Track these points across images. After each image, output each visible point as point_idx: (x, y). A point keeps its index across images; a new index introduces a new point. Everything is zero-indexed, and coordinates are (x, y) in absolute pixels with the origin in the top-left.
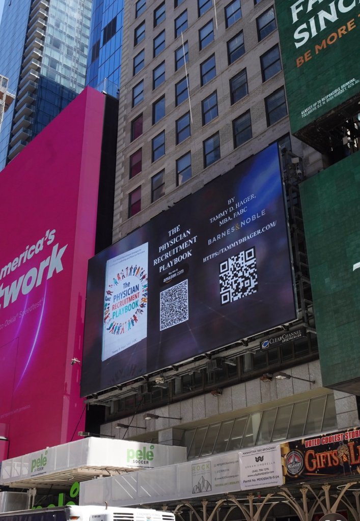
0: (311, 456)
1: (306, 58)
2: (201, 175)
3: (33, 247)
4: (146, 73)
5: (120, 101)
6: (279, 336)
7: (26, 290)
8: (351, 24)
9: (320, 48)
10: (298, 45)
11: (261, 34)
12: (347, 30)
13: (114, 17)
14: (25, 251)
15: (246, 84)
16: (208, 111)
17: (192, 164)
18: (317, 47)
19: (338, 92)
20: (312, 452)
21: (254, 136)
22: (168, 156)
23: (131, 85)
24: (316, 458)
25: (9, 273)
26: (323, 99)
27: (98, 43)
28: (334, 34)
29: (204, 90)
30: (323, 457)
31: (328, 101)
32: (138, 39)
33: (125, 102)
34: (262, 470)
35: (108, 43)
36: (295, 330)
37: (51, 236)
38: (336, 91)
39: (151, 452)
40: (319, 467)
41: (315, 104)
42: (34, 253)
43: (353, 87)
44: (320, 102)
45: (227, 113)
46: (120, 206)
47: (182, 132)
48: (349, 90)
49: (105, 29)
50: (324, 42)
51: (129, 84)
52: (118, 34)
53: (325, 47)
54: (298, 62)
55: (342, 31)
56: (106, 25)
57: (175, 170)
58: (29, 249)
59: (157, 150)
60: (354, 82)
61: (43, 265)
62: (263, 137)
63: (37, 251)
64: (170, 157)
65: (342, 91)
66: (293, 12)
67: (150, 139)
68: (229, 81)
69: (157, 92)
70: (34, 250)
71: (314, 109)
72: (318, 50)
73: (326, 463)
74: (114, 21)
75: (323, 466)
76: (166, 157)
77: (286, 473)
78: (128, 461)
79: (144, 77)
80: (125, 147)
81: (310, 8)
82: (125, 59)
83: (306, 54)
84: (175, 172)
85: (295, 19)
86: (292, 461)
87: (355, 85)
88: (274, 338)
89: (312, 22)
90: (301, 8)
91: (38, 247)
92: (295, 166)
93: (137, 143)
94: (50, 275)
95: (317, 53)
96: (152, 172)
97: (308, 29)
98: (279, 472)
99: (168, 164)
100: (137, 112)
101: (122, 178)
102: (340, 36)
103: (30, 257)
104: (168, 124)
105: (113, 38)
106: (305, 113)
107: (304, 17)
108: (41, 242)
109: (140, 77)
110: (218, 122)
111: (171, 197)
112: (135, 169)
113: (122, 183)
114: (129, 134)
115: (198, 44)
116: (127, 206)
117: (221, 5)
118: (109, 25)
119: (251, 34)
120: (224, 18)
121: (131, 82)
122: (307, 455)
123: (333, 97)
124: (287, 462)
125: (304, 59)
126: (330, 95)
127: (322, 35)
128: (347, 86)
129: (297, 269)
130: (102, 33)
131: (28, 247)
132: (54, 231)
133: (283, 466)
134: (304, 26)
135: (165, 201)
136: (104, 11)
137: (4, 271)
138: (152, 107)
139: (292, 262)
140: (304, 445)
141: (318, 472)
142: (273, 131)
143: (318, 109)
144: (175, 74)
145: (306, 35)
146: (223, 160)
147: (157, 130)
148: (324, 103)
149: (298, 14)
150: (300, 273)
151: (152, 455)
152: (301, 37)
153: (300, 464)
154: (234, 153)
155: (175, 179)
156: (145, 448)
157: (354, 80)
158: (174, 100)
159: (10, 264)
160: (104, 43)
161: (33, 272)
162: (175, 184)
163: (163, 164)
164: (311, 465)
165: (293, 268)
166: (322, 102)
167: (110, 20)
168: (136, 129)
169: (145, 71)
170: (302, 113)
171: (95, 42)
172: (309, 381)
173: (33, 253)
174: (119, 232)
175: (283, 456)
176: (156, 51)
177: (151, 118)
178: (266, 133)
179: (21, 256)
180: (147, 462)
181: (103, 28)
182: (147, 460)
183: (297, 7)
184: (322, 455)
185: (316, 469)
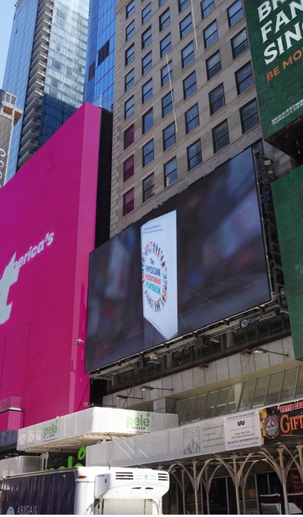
0: (285, 420)
1: (275, 72)
2: (186, 177)
4: (136, 89)
5: (114, 114)
6: (256, 316)
9: (287, 64)
10: (268, 62)
11: (236, 53)
13: (107, 40)
15: (223, 97)
16: (191, 121)
17: (178, 168)
18: (285, 63)
20: (287, 416)
21: (231, 142)
22: (156, 162)
23: (123, 100)
24: (290, 421)
26: (290, 108)
27: (94, 64)
28: (299, 51)
29: (187, 103)
30: (296, 420)
31: (294, 109)
32: (129, 59)
33: (119, 115)
34: (243, 433)
35: (103, 64)
36: (270, 311)
38: (302, 101)
39: (148, 419)
40: (292, 429)
41: (284, 113)
45: (207, 123)
46: (116, 206)
47: (168, 140)
49: (100, 52)
50: (290, 58)
51: (121, 99)
52: (111, 56)
53: (291, 63)
54: (268, 77)
56: (100, 48)
57: (163, 173)
59: (147, 156)
62: (239, 142)
64: (158, 162)
66: (262, 33)
67: (140, 147)
68: (208, 95)
69: (146, 105)
71: (282, 118)
72: (286, 65)
73: (299, 426)
74: (108, 44)
75: (296, 428)
76: (154, 163)
77: (264, 435)
78: (128, 427)
79: (134, 93)
80: (119, 155)
81: (277, 29)
82: (117, 77)
83: (274, 70)
84: (163, 175)
85: (265, 39)
86: (269, 424)
88: (252, 318)
89: (280, 40)
90: (270, 29)
92: (267, 168)
93: (129, 151)
95: (284, 68)
96: (143, 175)
97: (277, 48)
98: (258, 434)
99: (157, 168)
100: (129, 123)
101: (117, 182)
104: (156, 134)
105: (107, 59)
106: (274, 121)
107: (272, 37)
109: (131, 93)
110: (199, 131)
111: (160, 197)
112: (128, 173)
113: (117, 185)
114: (122, 143)
115: (181, 63)
116: (122, 205)
117: (200, 28)
118: (103, 48)
119: (227, 53)
120: (203, 39)
121: (124, 98)
122: (282, 418)
123: (299, 107)
124: (265, 425)
125: (273, 73)
126: (298, 104)
127: (288, 53)
129: (270, 258)
130: (97, 55)
133: (262, 429)
134: (273, 45)
135: (155, 200)
136: (98, 35)
138: (141, 119)
139: (266, 251)
140: (279, 411)
141: (292, 434)
142: (248, 137)
143: (286, 118)
144: (161, 90)
145: (275, 53)
146: (204, 164)
147: (147, 139)
148: (291, 112)
149: (268, 35)
150: (273, 261)
151: (148, 422)
152: (271, 54)
153: (275, 427)
154: (214, 158)
155: (163, 181)
156: (141, 416)
158: (161, 112)
160: (99, 64)
162: (163, 186)
163: (152, 169)
164: (285, 428)
165: (267, 257)
166: (289, 111)
167: (104, 43)
168: (128, 139)
169: (135, 87)
170: (272, 121)
171: (91, 63)
172: (283, 355)
174: (116, 228)
175: (261, 420)
176: (145, 70)
177: (141, 129)
178: (241, 139)
180: (144, 428)
181: (97, 50)
182: (143, 426)
183: (266, 29)
184: (295, 418)
185: (290, 431)
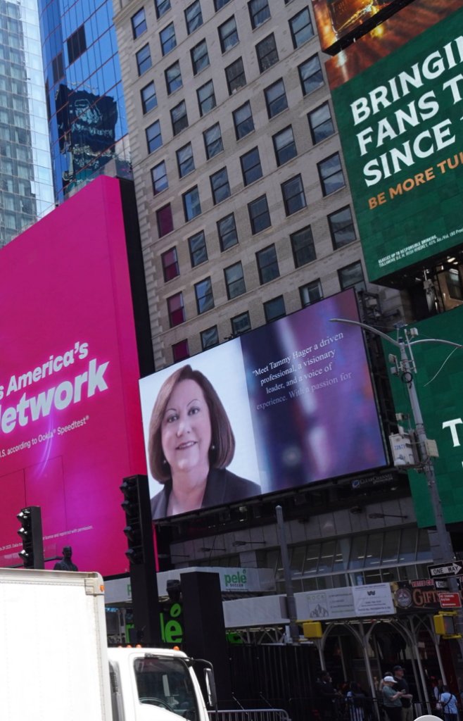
0: (418, 594)
1: (380, 199)
2: (258, 291)
3: (59, 358)
4: (167, 153)
5: (136, 183)
6: (369, 478)
7: (62, 405)
8: (429, 172)
9: (396, 193)
10: (369, 183)
12: (425, 178)
13: (79, 25)
14: (49, 361)
15: (302, 194)
16: (257, 217)
17: (245, 277)
18: (392, 191)
19: (418, 247)
20: (419, 591)
21: (318, 258)
22: (212, 263)
23: (147, 165)
24: (422, 595)
25: (30, 383)
26: (402, 251)
27: (60, 57)
28: (410, 180)
29: (249, 191)
31: (407, 254)
33: (143, 185)
34: (374, 602)
35: (77, 61)
36: (387, 473)
37: (83, 349)
38: (416, 245)
39: (244, 576)
41: (393, 255)
42: (63, 366)
43: (434, 244)
44: (398, 253)
45: (282, 225)
46: (157, 312)
48: (430, 248)
49: (69, 41)
50: (399, 186)
51: (145, 163)
52: (90, 51)
53: (401, 192)
54: (371, 203)
55: (419, 179)
56: (69, 34)
57: (224, 281)
58: (54, 359)
59: (198, 251)
60: (436, 240)
61: (80, 380)
62: (329, 260)
63: (66, 364)
64: (214, 264)
65: (423, 247)
66: (360, 142)
67: (185, 238)
68: (280, 187)
69: (186, 181)
70: (62, 362)
71: (392, 260)
72: (393, 194)
73: (432, 600)
74: (81, 32)
75: (429, 601)
76: (209, 264)
77: (397, 605)
78: (227, 585)
79: (165, 157)
80: (153, 246)
81: (380, 143)
82: (132, 128)
83: (379, 196)
84: (224, 284)
85: (364, 151)
86: (401, 596)
87: (437, 243)
88: (364, 479)
89: (384, 158)
90: (370, 139)
91: (68, 359)
93: (168, 240)
94: (91, 393)
95: (392, 197)
96: (194, 278)
97: (380, 168)
98: (390, 604)
99: (214, 269)
100: (162, 201)
101: (155, 279)
102: (418, 184)
103: (58, 369)
104: (207, 224)
105: (83, 56)
106: (382, 262)
107: (374, 152)
108: (70, 354)
109: (159, 158)
110: (271, 234)
111: (223, 311)
112: (171, 271)
113: (156, 284)
114: (156, 227)
115: (233, 131)
116: (166, 313)
118: (74, 36)
119: (303, 132)
121: (148, 161)
122: (415, 592)
123: (412, 252)
124: (397, 596)
125: (377, 200)
126: (411, 247)
127: (395, 180)
128: (428, 243)
130: (65, 46)
131: (51, 357)
132: (86, 345)
133: (393, 600)
134: (374, 162)
135: (216, 315)
136: (62, 13)
137: (22, 381)
138: (181, 199)
139: (379, 411)
140: (411, 585)
141: (425, 606)
142: (341, 256)
143: (397, 262)
144: (207, 164)
145: (377, 173)
146: (283, 280)
147: (194, 229)
148: (403, 256)
149: (367, 146)
150: (387, 420)
151: (245, 578)
152: (373, 174)
153: (407, 600)
154: (296, 273)
155: (225, 291)
156: (238, 573)
157: (434, 237)
158: (210, 195)
159: (29, 373)
160: (71, 61)
161: (65, 385)
162: (226, 297)
163: (207, 271)
164: (419, 600)
165: (380, 417)
166: (401, 254)
167: (74, 29)
168: (164, 220)
169: (164, 150)
170: (379, 262)
171: (55, 56)
172: (401, 517)
173: (61, 365)
174: (161, 341)
175: (392, 592)
177: (182, 213)
178: (333, 256)
179: (45, 366)
181: (64, 39)
182: (241, 583)
183: (365, 137)
184: (427, 593)
185: (423, 604)
